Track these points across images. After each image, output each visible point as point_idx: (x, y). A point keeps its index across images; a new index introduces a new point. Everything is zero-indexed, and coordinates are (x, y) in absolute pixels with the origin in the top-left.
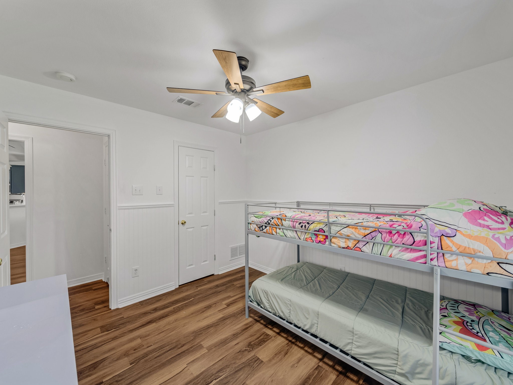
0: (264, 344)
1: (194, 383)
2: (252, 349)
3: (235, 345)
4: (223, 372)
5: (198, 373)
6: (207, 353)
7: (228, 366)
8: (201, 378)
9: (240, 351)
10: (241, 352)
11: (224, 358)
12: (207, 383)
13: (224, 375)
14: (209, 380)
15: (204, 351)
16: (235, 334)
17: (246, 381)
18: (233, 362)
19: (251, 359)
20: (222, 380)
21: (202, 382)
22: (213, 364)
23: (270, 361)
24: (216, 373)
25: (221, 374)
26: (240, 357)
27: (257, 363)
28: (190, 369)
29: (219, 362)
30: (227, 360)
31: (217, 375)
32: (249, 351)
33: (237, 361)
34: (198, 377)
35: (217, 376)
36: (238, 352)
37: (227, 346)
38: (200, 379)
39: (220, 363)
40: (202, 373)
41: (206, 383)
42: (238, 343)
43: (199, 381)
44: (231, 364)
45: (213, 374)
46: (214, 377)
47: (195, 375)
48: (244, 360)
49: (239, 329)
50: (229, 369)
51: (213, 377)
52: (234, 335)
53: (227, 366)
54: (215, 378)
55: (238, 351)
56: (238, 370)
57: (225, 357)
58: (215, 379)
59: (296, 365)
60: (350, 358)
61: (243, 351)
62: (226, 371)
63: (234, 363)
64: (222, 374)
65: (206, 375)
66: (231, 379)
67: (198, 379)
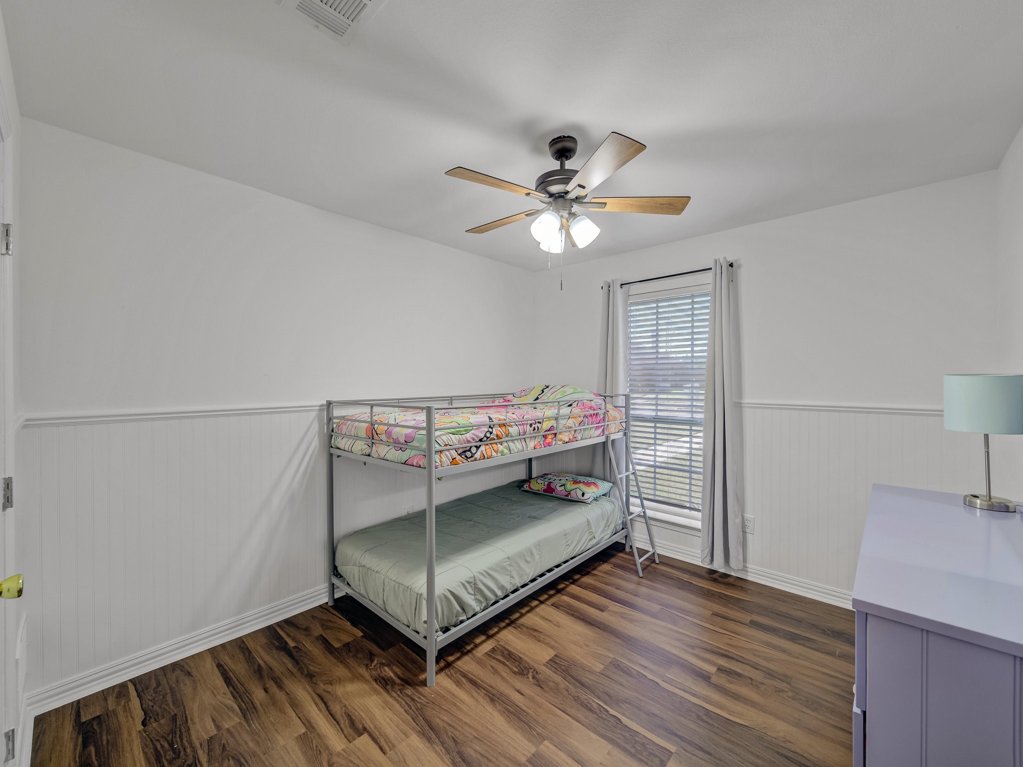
0: (516, 654)
1: (625, 743)
2: (531, 669)
3: (523, 695)
4: (590, 704)
5: (604, 742)
6: (553, 741)
7: (576, 698)
8: (612, 735)
9: (539, 686)
10: (539, 683)
11: (560, 707)
12: (618, 722)
13: (597, 701)
14: (611, 720)
15: (548, 748)
16: (488, 700)
17: (596, 672)
18: (565, 692)
19: (553, 669)
20: (604, 702)
21: (619, 731)
22: (576, 723)
23: (552, 647)
24: (595, 713)
25: (595, 706)
26: (551, 684)
27: (561, 661)
28: (600, 762)
29: (570, 714)
30: (562, 702)
31: (598, 712)
32: (537, 673)
33: (562, 686)
34: (612, 741)
35: (600, 711)
36: (542, 688)
37: (527, 707)
38: (615, 737)
39: (572, 711)
40: (602, 736)
41: (618, 724)
42: (519, 692)
43: (620, 736)
44: (571, 695)
45: (597, 717)
46: (604, 714)
47: (610, 746)
48: (558, 678)
49: (475, 694)
50: (580, 696)
51: (604, 716)
52: (492, 700)
53: (575, 700)
54: (606, 713)
55: (539, 688)
56: (580, 682)
57: (556, 705)
58: (607, 711)
59: (555, 623)
60: (532, 584)
61: (538, 681)
62: (586, 700)
63: (567, 690)
64: (593, 704)
65: (604, 728)
66: (599, 690)
67: (615, 739)
